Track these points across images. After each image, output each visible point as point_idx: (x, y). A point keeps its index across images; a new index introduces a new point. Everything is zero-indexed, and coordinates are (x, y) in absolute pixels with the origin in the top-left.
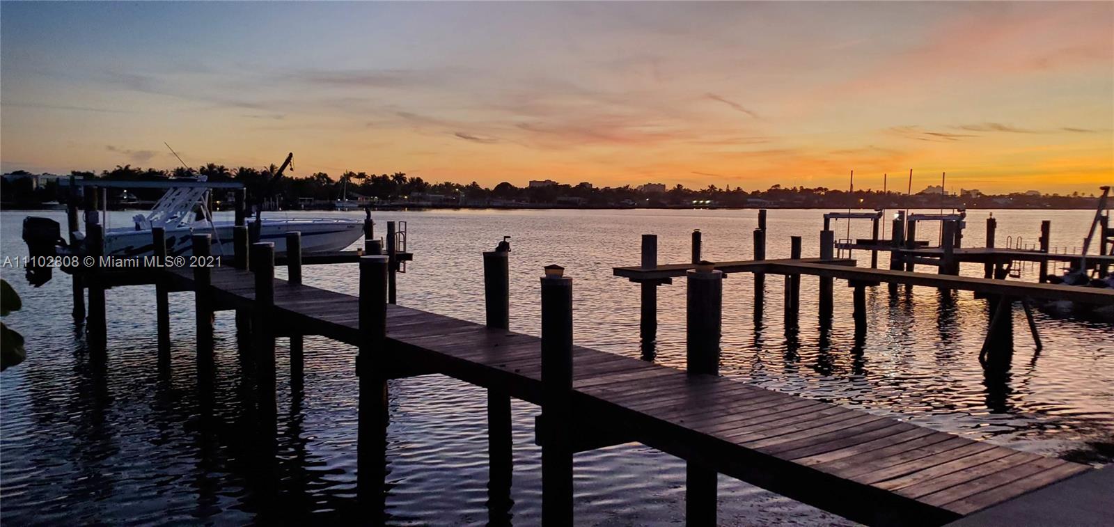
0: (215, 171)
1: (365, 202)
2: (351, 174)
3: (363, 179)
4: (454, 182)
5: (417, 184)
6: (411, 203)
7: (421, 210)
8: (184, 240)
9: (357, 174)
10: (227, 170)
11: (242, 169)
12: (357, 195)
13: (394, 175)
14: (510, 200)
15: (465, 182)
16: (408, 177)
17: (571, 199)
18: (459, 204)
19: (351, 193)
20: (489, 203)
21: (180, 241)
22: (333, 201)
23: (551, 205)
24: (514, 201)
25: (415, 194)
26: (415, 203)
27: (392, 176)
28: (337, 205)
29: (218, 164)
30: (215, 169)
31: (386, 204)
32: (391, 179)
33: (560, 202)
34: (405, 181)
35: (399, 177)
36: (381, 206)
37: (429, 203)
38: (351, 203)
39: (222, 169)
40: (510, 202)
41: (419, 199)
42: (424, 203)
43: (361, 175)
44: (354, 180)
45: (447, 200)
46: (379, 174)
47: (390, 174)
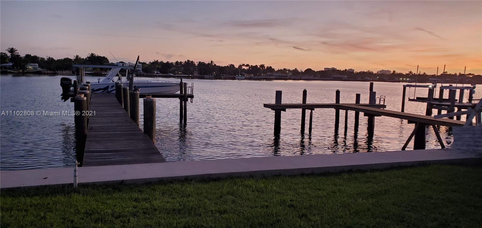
0: (190, 63)
1: (248, 77)
2: (243, 65)
3: (248, 67)
4: (287, 68)
5: (270, 69)
6: (267, 77)
7: (271, 80)
8: (112, 87)
9: (246, 65)
10: (194, 62)
11: (200, 62)
12: (244, 74)
13: (260, 65)
14: (310, 76)
15: (292, 69)
16: (266, 66)
17: (339, 76)
18: (287, 78)
19: (242, 73)
20: (301, 77)
21: (111, 87)
22: (235, 76)
23: (330, 79)
24: (312, 77)
25: (269, 74)
26: (268, 77)
27: (259, 66)
28: (236, 78)
29: (191, 60)
30: (190, 62)
31: (256, 78)
32: (259, 67)
33: (334, 78)
34: (265, 68)
35: (262, 66)
36: (254, 79)
37: (274, 77)
38: (242, 77)
39: (192, 62)
40: (310, 77)
41: (270, 75)
42: (272, 77)
43: (247, 65)
44: (244, 67)
45: (282, 76)
46: (254, 65)
47: (259, 65)
